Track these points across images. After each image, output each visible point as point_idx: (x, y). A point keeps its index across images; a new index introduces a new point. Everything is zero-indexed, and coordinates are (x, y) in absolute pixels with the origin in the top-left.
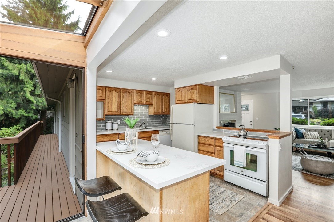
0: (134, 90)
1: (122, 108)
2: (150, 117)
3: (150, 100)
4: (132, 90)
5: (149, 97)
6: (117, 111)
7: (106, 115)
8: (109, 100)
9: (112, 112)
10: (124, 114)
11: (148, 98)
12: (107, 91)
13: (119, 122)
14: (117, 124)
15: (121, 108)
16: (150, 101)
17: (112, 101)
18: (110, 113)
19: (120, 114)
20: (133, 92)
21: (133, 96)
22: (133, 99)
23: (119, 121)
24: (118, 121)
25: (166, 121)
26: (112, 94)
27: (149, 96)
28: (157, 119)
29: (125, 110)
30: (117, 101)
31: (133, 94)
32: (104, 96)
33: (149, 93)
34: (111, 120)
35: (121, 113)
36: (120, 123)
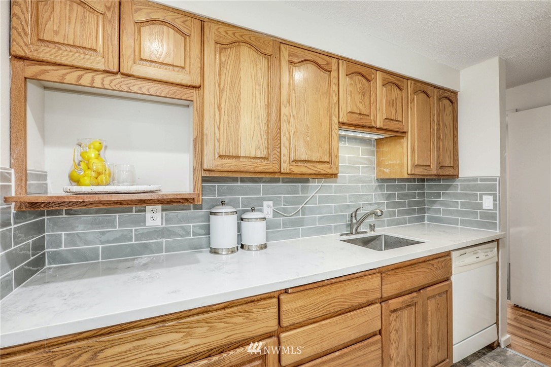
0: (339, 58)
1: (289, 140)
2: (381, 187)
3: (399, 111)
4: (330, 56)
5: (393, 97)
6: (263, 153)
7: (209, 178)
8: (221, 91)
9: (237, 157)
10: (297, 170)
11: (391, 104)
12: (213, 43)
13: (268, 209)
14: (264, 223)
15: (284, 140)
16: (400, 119)
17: (239, 101)
18: (230, 164)
19: (280, 172)
20: (334, 67)
21: (334, 88)
22: (335, 99)
23: (271, 203)
24: (265, 203)
25: (434, 202)
26: (238, 58)
27: (395, 92)
28: (406, 195)
29: (303, 154)
30: (262, 100)
31: (334, 74)
32: (196, 70)
33: (395, 81)
34: (233, 203)
35: (285, 168)
36: (276, 214)
